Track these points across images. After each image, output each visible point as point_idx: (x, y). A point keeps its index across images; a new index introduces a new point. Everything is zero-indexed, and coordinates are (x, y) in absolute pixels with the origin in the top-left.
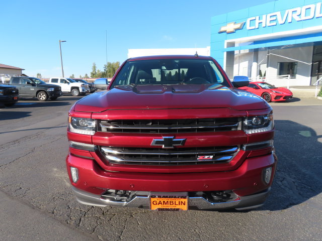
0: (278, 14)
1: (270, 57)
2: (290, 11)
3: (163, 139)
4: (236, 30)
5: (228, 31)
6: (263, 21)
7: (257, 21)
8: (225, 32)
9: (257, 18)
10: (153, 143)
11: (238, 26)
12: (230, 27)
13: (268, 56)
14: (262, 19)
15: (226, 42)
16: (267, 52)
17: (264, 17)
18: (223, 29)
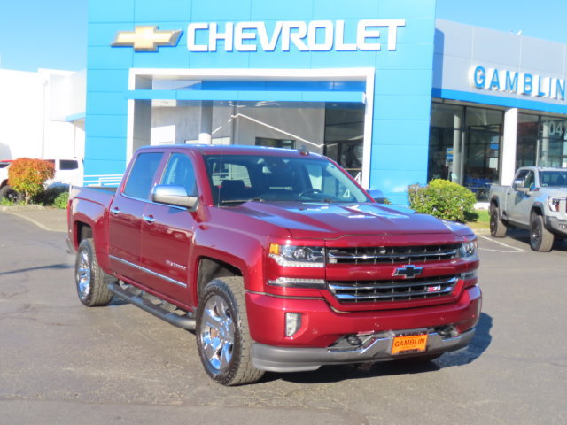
0: (260, 26)
1: (238, 121)
2: (287, 25)
3: (404, 267)
4: (159, 45)
5: (136, 46)
6: (227, 35)
7: (213, 35)
8: (130, 46)
9: (213, 26)
10: (395, 274)
11: (165, 37)
12: (145, 37)
13: (234, 120)
14: (224, 31)
15: (133, 73)
16: (231, 110)
17: (229, 26)
18: (123, 38)
